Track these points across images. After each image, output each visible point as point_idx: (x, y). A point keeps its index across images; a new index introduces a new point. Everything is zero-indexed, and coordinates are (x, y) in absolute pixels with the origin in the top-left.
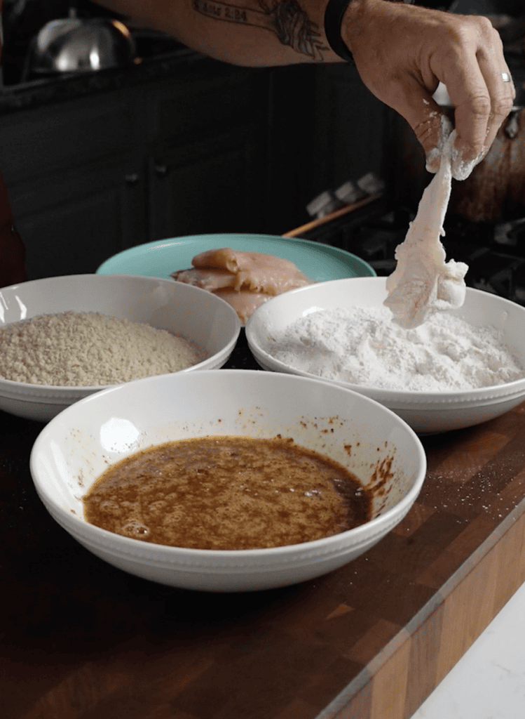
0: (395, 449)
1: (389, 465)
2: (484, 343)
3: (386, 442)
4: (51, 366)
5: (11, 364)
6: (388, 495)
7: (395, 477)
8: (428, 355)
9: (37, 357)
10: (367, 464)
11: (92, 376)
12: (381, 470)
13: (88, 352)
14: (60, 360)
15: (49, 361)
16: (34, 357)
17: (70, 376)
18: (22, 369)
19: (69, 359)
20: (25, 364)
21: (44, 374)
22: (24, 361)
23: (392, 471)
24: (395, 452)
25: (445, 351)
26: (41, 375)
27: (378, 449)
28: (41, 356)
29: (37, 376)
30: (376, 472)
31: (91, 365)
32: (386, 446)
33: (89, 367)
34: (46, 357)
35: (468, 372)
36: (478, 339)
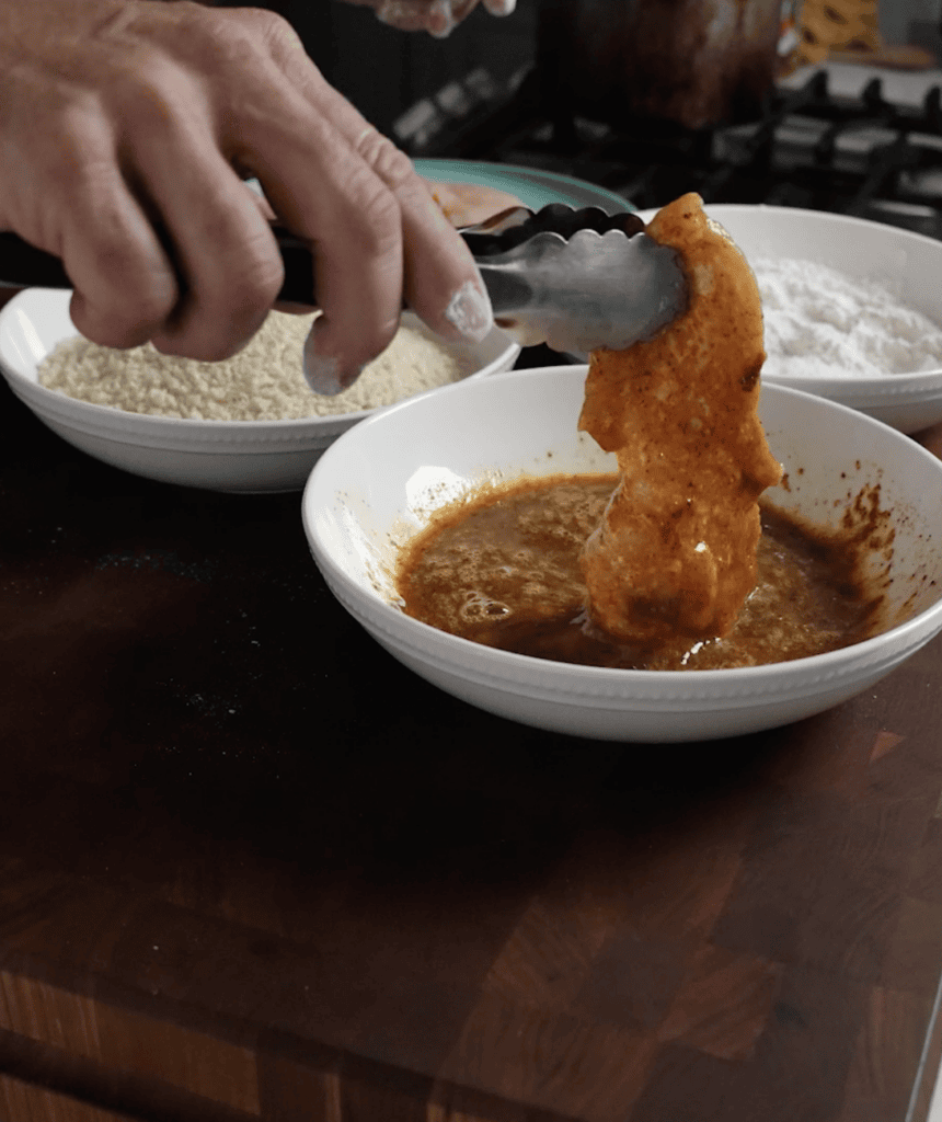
0: (880, 471)
1: (875, 498)
2: (875, 300)
3: (858, 462)
4: (221, 389)
5: (141, 395)
6: (890, 547)
7: (895, 516)
8: (795, 325)
9: (190, 378)
10: (825, 502)
11: (302, 402)
12: (858, 507)
13: (282, 358)
14: (234, 378)
15: (214, 381)
16: (184, 378)
17: (264, 404)
18: (167, 400)
19: (254, 376)
20: (169, 391)
21: (212, 405)
22: (164, 386)
23: (883, 507)
24: (880, 476)
25: (818, 317)
26: (207, 407)
27: (843, 476)
28: (197, 376)
29: (199, 409)
30: (848, 511)
31: (294, 382)
32: (858, 468)
33: (292, 386)
34: (207, 376)
35: (869, 347)
36: (864, 296)
